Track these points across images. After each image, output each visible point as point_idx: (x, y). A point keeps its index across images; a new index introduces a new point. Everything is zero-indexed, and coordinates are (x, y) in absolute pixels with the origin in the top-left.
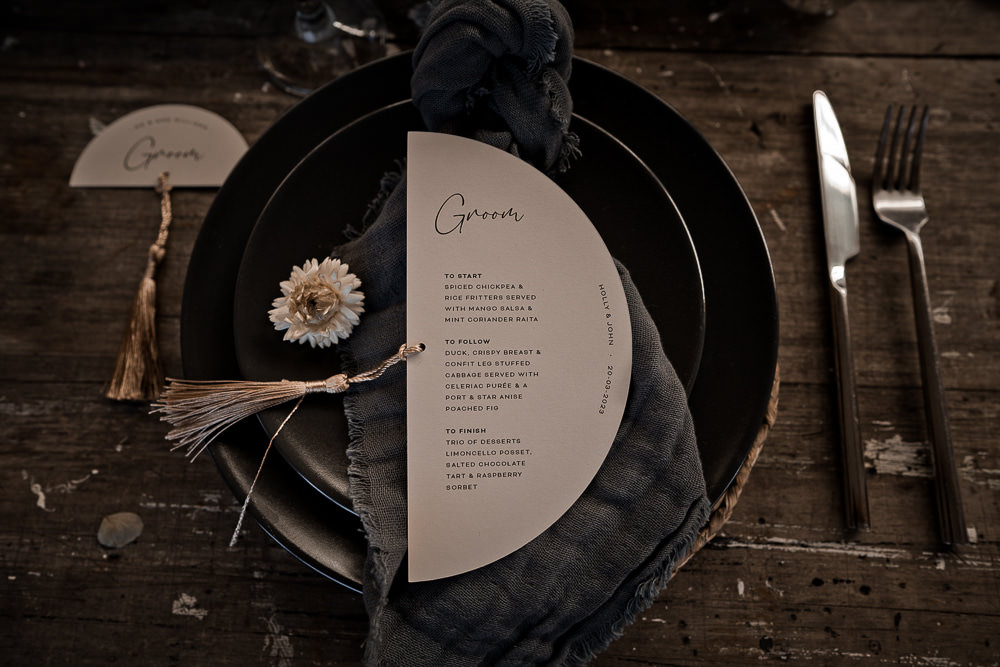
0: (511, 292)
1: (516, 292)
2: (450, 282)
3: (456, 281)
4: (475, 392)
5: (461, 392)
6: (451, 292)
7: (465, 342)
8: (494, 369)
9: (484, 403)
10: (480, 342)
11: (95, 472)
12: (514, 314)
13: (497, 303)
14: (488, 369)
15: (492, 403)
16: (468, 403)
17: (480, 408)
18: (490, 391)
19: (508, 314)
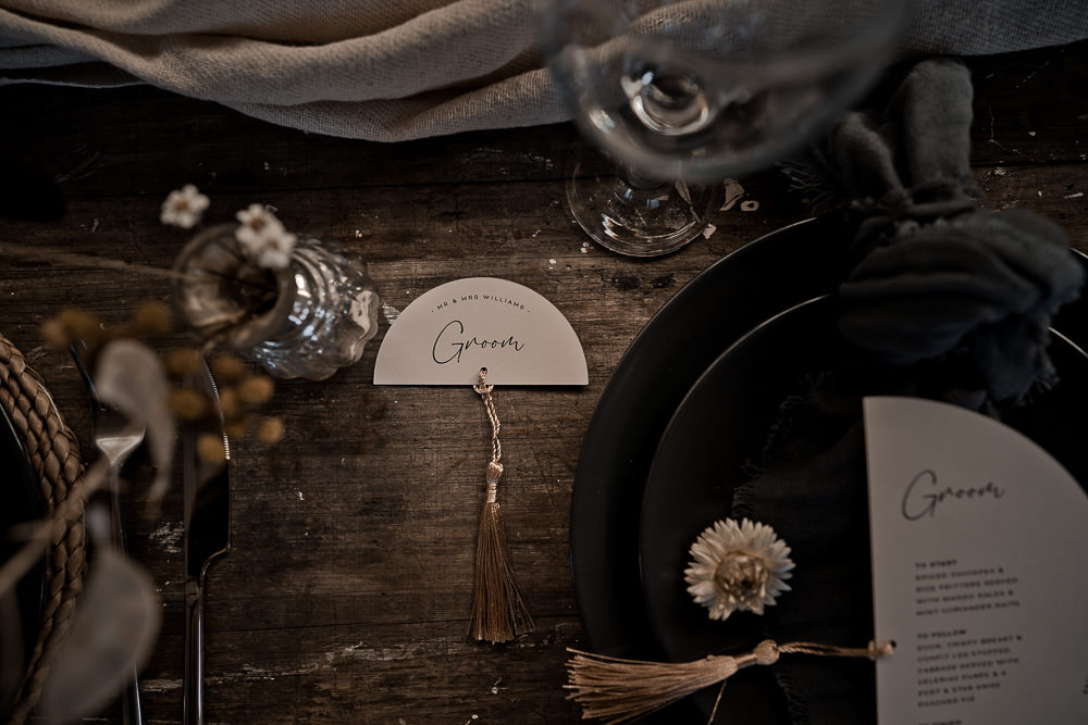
0: (990, 577)
1: (997, 576)
2: (921, 572)
3: (929, 570)
4: (949, 685)
5: (934, 686)
6: (922, 583)
7: (940, 635)
8: (971, 659)
9: (959, 694)
10: (955, 633)
11: (475, 717)
12: (992, 601)
13: (975, 590)
14: (964, 661)
15: (968, 694)
16: (942, 696)
17: (955, 701)
18: (966, 683)
19: (985, 601)
